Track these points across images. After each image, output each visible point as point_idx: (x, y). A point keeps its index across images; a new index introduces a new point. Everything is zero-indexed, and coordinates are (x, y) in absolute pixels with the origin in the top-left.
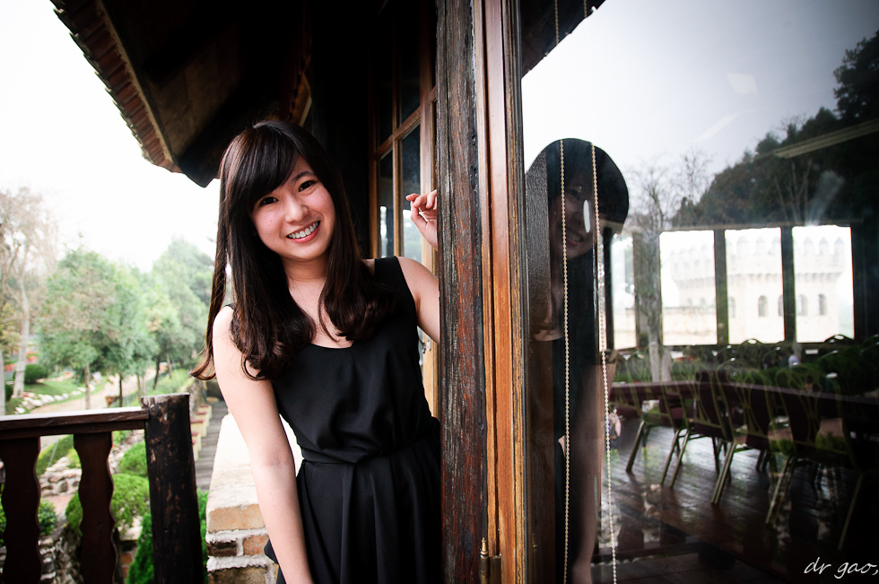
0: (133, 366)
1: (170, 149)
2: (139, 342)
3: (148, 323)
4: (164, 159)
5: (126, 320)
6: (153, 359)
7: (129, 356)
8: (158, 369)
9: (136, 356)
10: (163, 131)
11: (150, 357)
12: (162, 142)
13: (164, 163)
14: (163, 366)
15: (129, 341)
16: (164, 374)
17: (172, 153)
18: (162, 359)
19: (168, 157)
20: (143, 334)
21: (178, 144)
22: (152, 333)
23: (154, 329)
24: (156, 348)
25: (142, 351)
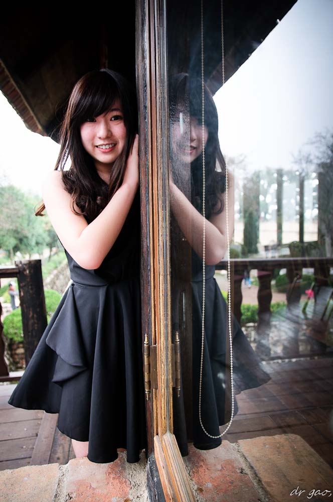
0: (36, 249)
1: (39, 122)
2: (39, 235)
3: (44, 225)
4: (38, 128)
5: (31, 224)
6: (47, 245)
7: (33, 243)
8: (51, 251)
9: (37, 243)
10: (33, 111)
11: (45, 244)
12: (35, 118)
13: (38, 131)
14: (54, 249)
15: (33, 235)
16: (54, 255)
17: (41, 125)
18: (53, 245)
19: (40, 127)
20: (41, 231)
21: (44, 119)
22: (45, 231)
23: (47, 229)
24: (48, 239)
25: (40, 240)
